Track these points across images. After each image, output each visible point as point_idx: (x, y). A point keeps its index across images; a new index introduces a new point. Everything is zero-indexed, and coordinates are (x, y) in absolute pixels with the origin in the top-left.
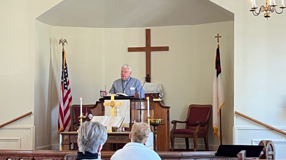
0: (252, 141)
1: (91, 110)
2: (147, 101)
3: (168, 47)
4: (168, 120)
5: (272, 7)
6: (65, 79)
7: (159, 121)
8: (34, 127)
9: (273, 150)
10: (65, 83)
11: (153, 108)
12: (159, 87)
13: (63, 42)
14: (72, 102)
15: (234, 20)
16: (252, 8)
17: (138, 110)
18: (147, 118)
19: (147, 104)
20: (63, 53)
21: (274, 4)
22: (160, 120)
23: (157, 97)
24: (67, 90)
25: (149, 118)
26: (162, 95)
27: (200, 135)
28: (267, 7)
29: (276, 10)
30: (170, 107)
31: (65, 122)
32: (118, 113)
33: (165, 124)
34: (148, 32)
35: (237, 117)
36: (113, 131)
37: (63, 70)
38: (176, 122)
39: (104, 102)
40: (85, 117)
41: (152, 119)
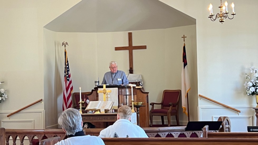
0: (212, 117)
1: (88, 96)
3: (146, 46)
4: (148, 102)
5: (225, 14)
6: (67, 73)
7: (140, 104)
8: (45, 111)
9: (229, 124)
10: (67, 76)
12: (139, 77)
13: (65, 44)
14: (73, 91)
15: (196, 24)
16: (210, 15)
17: (124, 95)
19: (131, 91)
20: (65, 53)
21: (226, 12)
22: (141, 103)
23: (138, 85)
24: (69, 81)
25: (133, 101)
26: (142, 83)
27: (172, 114)
28: (221, 14)
29: (228, 16)
30: (149, 93)
31: (68, 106)
32: (109, 98)
33: (145, 106)
34: (130, 35)
35: (200, 99)
36: (105, 112)
37: (65, 66)
38: (154, 104)
39: (98, 90)
40: (84, 102)
41: (135, 102)
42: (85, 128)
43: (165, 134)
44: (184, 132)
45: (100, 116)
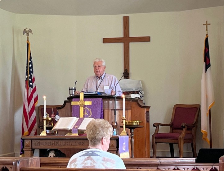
1: (60, 111)
2: (123, 100)
3: (149, 37)
4: (148, 122)
6: (29, 75)
7: (136, 123)
10: (30, 80)
11: (129, 108)
12: (139, 84)
13: (27, 32)
14: (37, 103)
17: (111, 110)
18: (123, 119)
19: (122, 103)
20: (28, 44)
22: (138, 121)
25: (125, 119)
26: (143, 94)
30: (150, 107)
31: (30, 125)
33: (143, 127)
34: (126, 20)
37: (27, 65)
38: (159, 125)
39: (72, 101)
40: (51, 118)
41: (128, 120)
42: (51, 157)
43: (169, 169)
45: (73, 141)
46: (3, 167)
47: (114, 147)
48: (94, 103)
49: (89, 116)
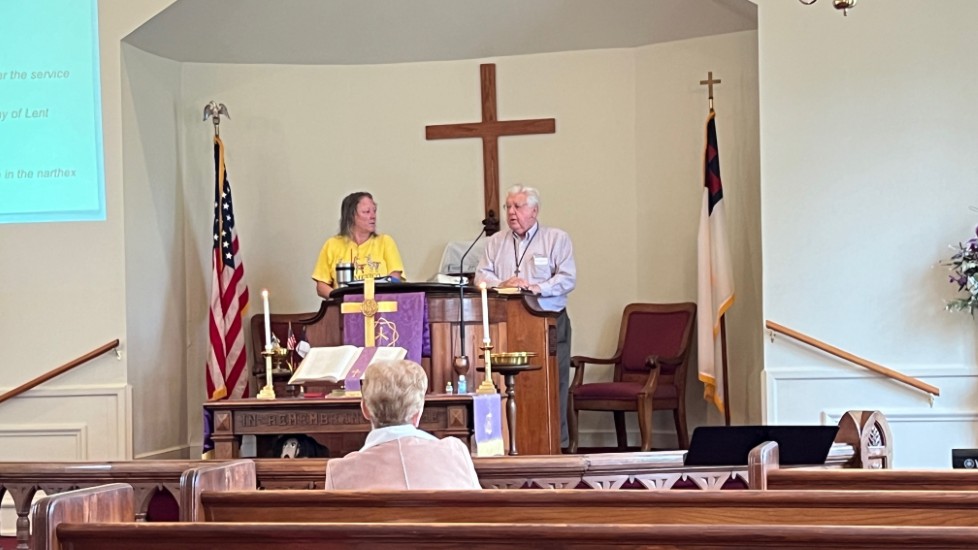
0: (823, 415)
1: (309, 331)
3: (553, 120)
6: (224, 233)
7: (519, 362)
8: (130, 388)
9: (883, 442)
10: (226, 244)
11: (501, 316)
13: (215, 114)
14: (248, 308)
15: (757, 27)
17: (452, 323)
18: (483, 349)
19: (479, 305)
20: (217, 147)
22: (524, 354)
24: (232, 266)
25: (490, 349)
27: (659, 403)
31: (229, 371)
33: (540, 369)
34: (488, 74)
35: (772, 340)
37: (217, 205)
38: (584, 363)
39: (342, 301)
40: (285, 350)
41: (497, 352)
42: (287, 456)
43: (612, 483)
44: (692, 475)
45: (346, 411)
46: (157, 488)
47: (460, 425)
48: (404, 307)
49: (390, 341)
